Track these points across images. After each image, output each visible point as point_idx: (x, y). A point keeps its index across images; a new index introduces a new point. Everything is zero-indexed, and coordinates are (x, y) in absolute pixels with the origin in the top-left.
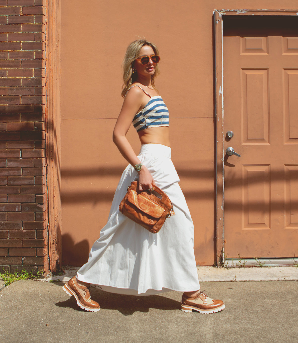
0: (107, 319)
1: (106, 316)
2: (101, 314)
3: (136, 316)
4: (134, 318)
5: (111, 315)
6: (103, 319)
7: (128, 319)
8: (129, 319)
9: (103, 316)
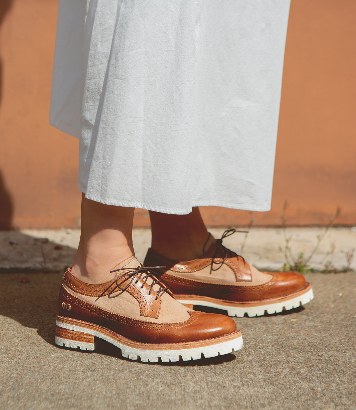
0: (67, 398)
1: (60, 383)
2: (36, 379)
3: (204, 385)
4: (198, 395)
5: (85, 383)
6: (46, 399)
7: (167, 398)
8: (173, 397)
9: (44, 387)
